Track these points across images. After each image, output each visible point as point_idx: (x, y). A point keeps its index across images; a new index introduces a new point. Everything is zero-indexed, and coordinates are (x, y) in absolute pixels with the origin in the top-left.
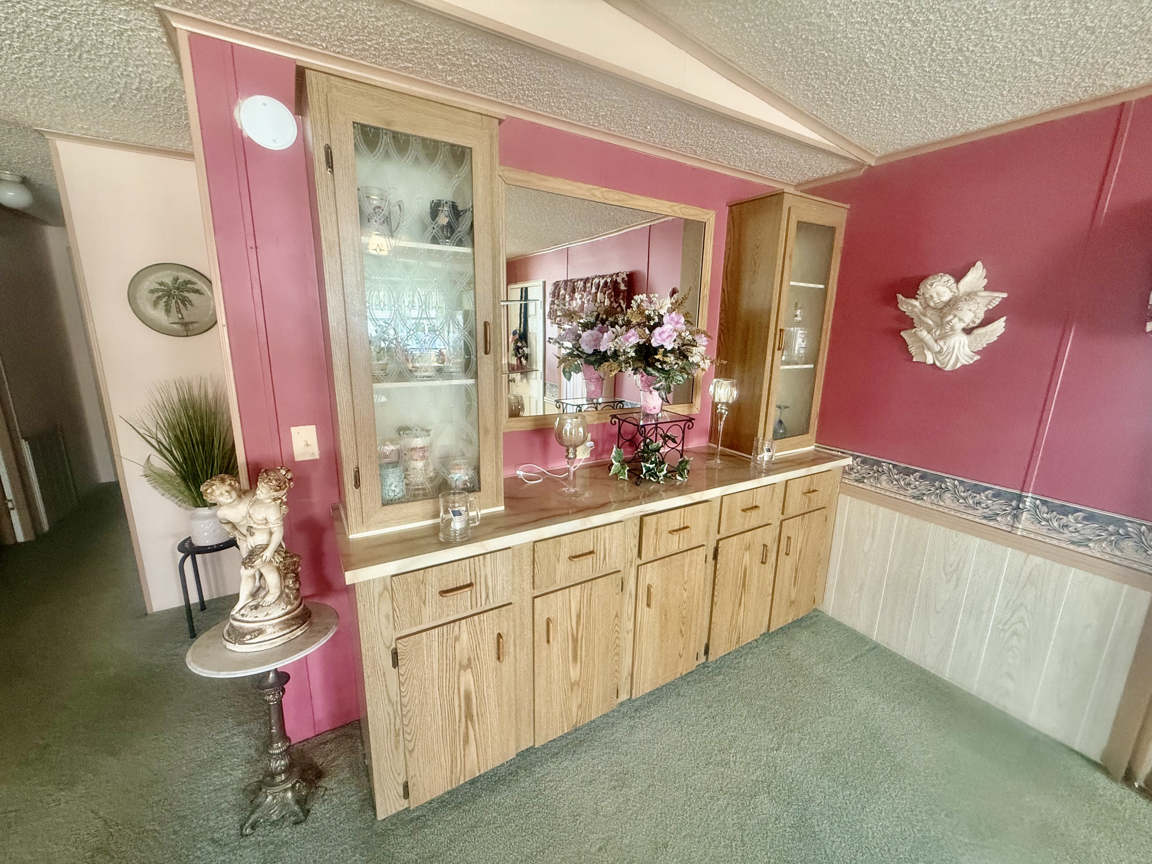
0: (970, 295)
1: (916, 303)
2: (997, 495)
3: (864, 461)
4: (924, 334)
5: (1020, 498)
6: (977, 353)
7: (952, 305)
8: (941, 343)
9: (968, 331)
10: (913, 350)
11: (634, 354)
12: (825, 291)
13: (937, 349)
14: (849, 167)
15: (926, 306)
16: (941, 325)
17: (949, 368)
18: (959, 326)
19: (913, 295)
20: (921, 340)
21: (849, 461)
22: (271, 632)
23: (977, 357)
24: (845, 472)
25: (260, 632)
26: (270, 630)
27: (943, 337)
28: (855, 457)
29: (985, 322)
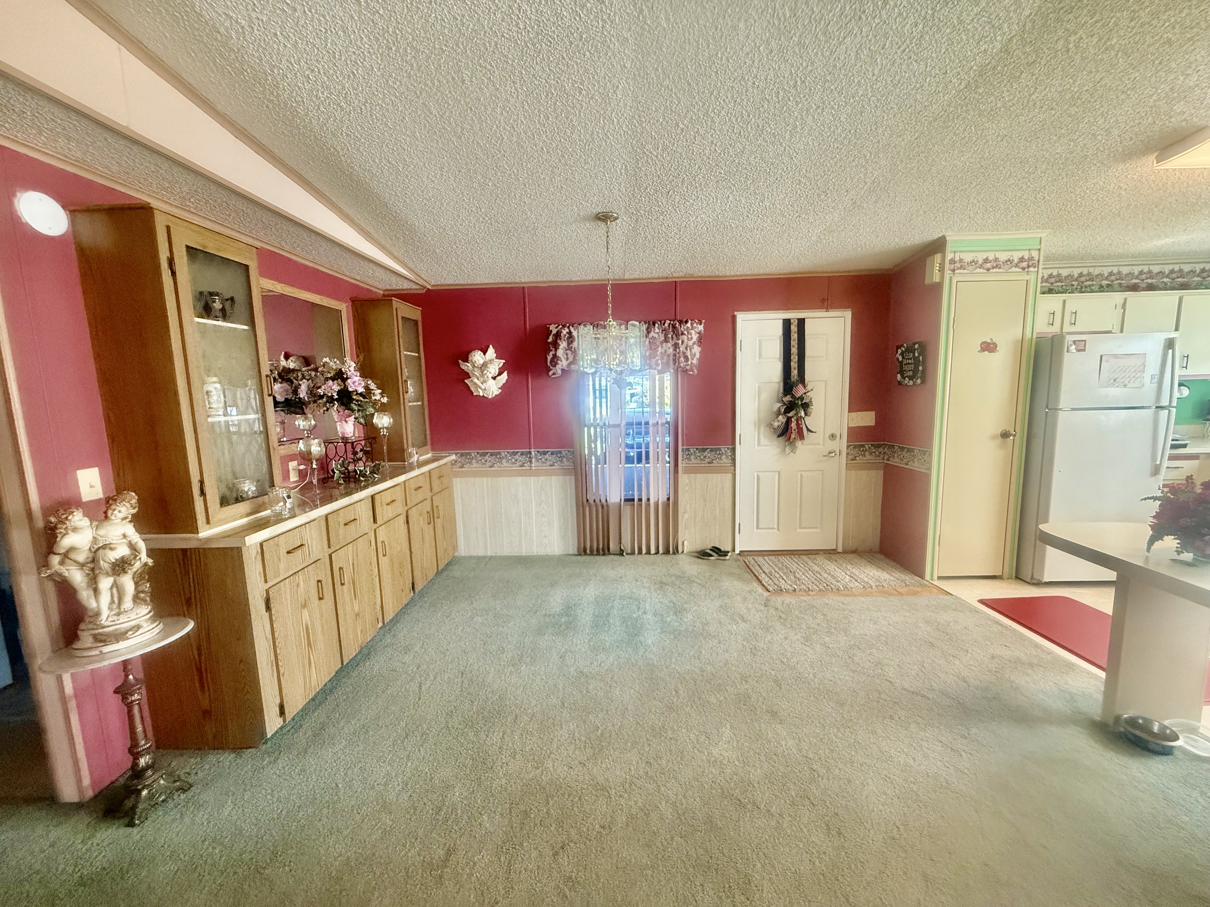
0: (491, 361)
1: (469, 365)
2: (522, 454)
3: (462, 455)
4: (476, 380)
5: (530, 453)
6: (500, 388)
7: (485, 365)
8: (484, 384)
9: (494, 378)
10: (472, 389)
11: (337, 397)
12: (419, 358)
13: (483, 388)
14: (418, 287)
15: (474, 366)
16: (483, 375)
17: (490, 397)
18: (490, 376)
19: (466, 360)
20: (476, 384)
21: (454, 457)
22: (147, 626)
23: (500, 391)
24: (453, 464)
25: (138, 627)
26: (145, 624)
27: (484, 382)
28: (456, 454)
29: (500, 374)
